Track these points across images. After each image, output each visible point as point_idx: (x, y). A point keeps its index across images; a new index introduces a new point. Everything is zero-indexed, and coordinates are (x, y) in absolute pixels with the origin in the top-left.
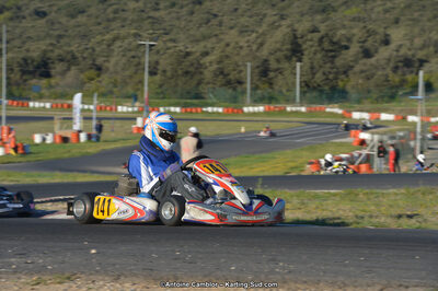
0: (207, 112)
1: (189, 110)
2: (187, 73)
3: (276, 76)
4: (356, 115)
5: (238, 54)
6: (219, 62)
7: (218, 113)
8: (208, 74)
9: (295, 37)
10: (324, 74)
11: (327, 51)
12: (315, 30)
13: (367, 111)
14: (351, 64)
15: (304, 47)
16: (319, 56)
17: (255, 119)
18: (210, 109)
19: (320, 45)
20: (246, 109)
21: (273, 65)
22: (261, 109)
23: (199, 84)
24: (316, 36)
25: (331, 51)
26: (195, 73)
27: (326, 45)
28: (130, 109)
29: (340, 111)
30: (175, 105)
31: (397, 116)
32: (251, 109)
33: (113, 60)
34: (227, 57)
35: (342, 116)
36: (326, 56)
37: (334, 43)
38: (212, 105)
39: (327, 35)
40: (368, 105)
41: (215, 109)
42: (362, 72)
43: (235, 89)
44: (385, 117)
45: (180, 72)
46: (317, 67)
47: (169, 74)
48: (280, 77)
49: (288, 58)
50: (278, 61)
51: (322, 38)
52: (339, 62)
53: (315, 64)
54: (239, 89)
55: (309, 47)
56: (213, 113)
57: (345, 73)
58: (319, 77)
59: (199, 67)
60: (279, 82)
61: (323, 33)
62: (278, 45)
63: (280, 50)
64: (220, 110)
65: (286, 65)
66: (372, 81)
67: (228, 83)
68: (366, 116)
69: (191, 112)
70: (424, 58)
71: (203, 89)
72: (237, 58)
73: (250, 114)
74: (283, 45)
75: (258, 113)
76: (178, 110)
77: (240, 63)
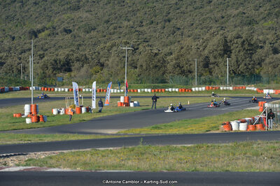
0: (168, 91)
1: (156, 90)
2: (156, 66)
3: (214, 67)
5: (189, 54)
6: (176, 59)
7: (175, 92)
8: (169, 67)
9: (226, 42)
10: (245, 65)
11: (247, 50)
12: (239, 37)
13: (273, 89)
14: (263, 58)
15: (232, 48)
16: (242, 53)
17: (199, 95)
18: (170, 90)
19: (242, 46)
20: (193, 89)
21: (212, 60)
22: (204, 88)
23: (164, 73)
24: (240, 40)
25: (250, 50)
26: (161, 67)
27: (246, 46)
28: (118, 91)
29: (255, 89)
30: (148, 88)
32: (197, 89)
33: (111, 60)
34: (182, 55)
35: (257, 92)
36: (246, 53)
37: (252, 45)
38: (172, 88)
39: (247, 40)
40: (274, 85)
41: (174, 90)
42: (270, 63)
43: (187, 76)
45: (151, 66)
46: (241, 61)
47: (144, 67)
48: (216, 67)
49: (222, 56)
50: (215, 58)
51: (244, 41)
52: (255, 57)
53: (239, 59)
54: (190, 76)
55: (235, 48)
56: (172, 92)
57: (259, 64)
58: (242, 67)
59: (164, 63)
60: (216, 71)
61: (244, 38)
62: (215, 47)
63: (216, 50)
64: (177, 90)
65: (220, 60)
66: (277, 69)
67: (183, 73)
68: (272, 91)
69: (158, 92)
71: (167, 76)
72: (189, 56)
73: (196, 92)
74: (218, 46)
75: (202, 92)
76: (149, 90)
77: (190, 60)
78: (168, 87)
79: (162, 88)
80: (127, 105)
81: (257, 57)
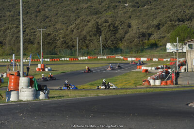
0: (62, 60)
1: (53, 60)
2: (49, 43)
3: (90, 43)
4: (130, 59)
5: (72, 34)
6: (63, 38)
7: (67, 60)
8: (59, 43)
9: (98, 25)
10: (111, 41)
11: (112, 31)
12: (106, 21)
13: (134, 57)
14: (123, 36)
15: (102, 29)
16: (109, 33)
17: (85, 62)
18: (63, 59)
19: (109, 28)
20: (79, 58)
21: (88, 38)
22: (86, 58)
23: (55, 48)
24: (107, 24)
25: (114, 31)
26: (53, 43)
27: (112, 28)
28: (26, 61)
29: (122, 58)
30: (47, 58)
31: (148, 59)
32: (82, 58)
34: (67, 35)
35: (123, 60)
36: (112, 33)
37: (115, 27)
38: (64, 57)
39: (112, 24)
40: (134, 55)
41: (65, 59)
42: (128, 40)
43: (71, 49)
44: (142, 59)
45: (46, 43)
46: (108, 38)
48: (91, 43)
49: (95, 35)
50: (90, 36)
51: (110, 25)
52: (118, 36)
53: (107, 37)
54: (73, 49)
55: (104, 30)
56: (65, 60)
57: (121, 40)
58: (109, 43)
59: (54, 40)
60: (92, 45)
61: (110, 23)
62: (90, 29)
63: (91, 31)
64: (68, 59)
65: (95, 38)
66: (133, 44)
67: (68, 47)
68: (133, 59)
69: (55, 61)
70: (151, 33)
71: (57, 50)
72: (72, 36)
73: (81, 60)
74: (93, 29)
75: (85, 60)
76: (48, 60)
77: (73, 38)
78: (61, 57)
79: (56, 58)
80: (44, 70)
81: (119, 36)
